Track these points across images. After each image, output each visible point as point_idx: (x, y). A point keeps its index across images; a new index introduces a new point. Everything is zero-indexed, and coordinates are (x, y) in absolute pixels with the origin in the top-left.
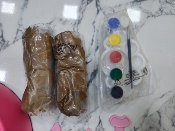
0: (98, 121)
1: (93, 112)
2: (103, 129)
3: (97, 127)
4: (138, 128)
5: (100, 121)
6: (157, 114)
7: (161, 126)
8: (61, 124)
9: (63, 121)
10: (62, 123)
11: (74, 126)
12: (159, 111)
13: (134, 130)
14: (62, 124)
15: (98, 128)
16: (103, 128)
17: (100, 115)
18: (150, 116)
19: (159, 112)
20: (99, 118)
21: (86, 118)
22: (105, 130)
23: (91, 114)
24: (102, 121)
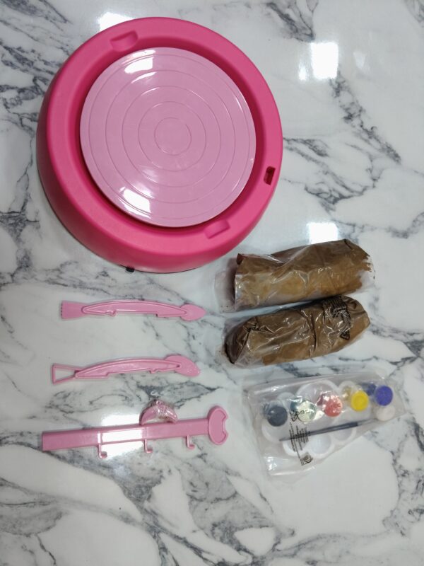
0: (212, 386)
1: (227, 374)
2: (199, 397)
3: (203, 386)
4: (205, 461)
5: (212, 390)
6: (232, 492)
7: (212, 503)
8: (202, 318)
9: (207, 322)
10: (204, 322)
11: (200, 344)
12: (237, 495)
13: (202, 455)
14: (202, 321)
15: (200, 387)
16: (202, 396)
17: (222, 388)
18: (227, 479)
19: (235, 495)
20: (218, 388)
21: (216, 362)
22: (198, 400)
23: (223, 371)
24: (213, 393)
